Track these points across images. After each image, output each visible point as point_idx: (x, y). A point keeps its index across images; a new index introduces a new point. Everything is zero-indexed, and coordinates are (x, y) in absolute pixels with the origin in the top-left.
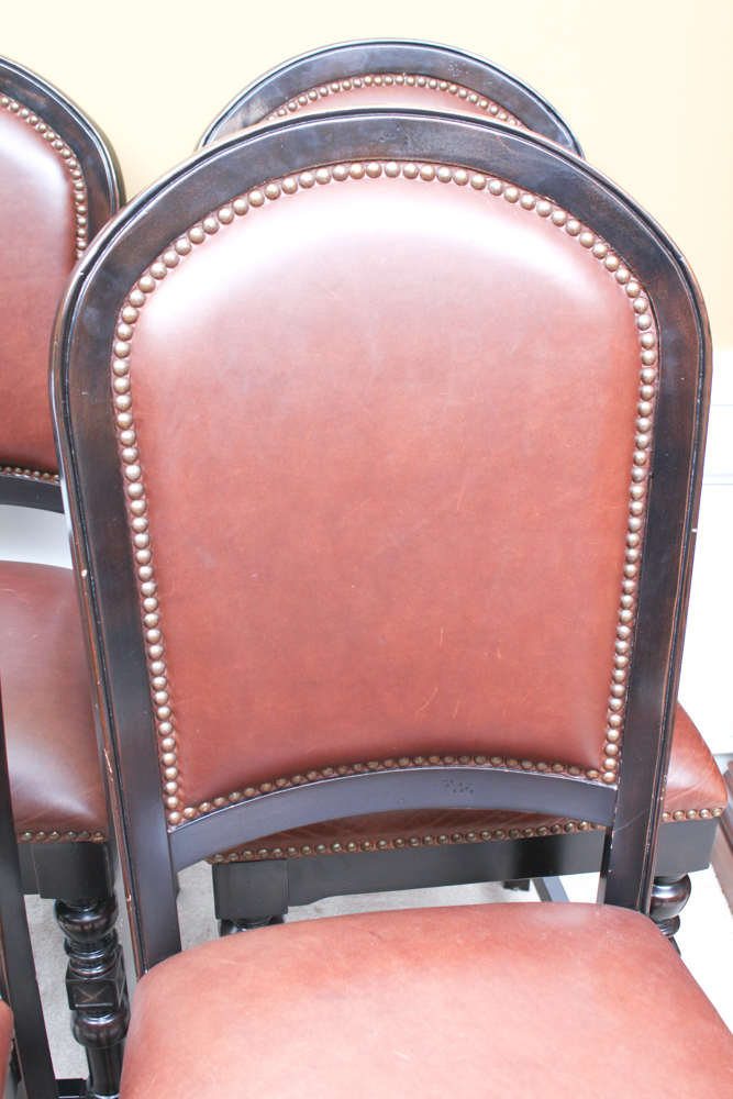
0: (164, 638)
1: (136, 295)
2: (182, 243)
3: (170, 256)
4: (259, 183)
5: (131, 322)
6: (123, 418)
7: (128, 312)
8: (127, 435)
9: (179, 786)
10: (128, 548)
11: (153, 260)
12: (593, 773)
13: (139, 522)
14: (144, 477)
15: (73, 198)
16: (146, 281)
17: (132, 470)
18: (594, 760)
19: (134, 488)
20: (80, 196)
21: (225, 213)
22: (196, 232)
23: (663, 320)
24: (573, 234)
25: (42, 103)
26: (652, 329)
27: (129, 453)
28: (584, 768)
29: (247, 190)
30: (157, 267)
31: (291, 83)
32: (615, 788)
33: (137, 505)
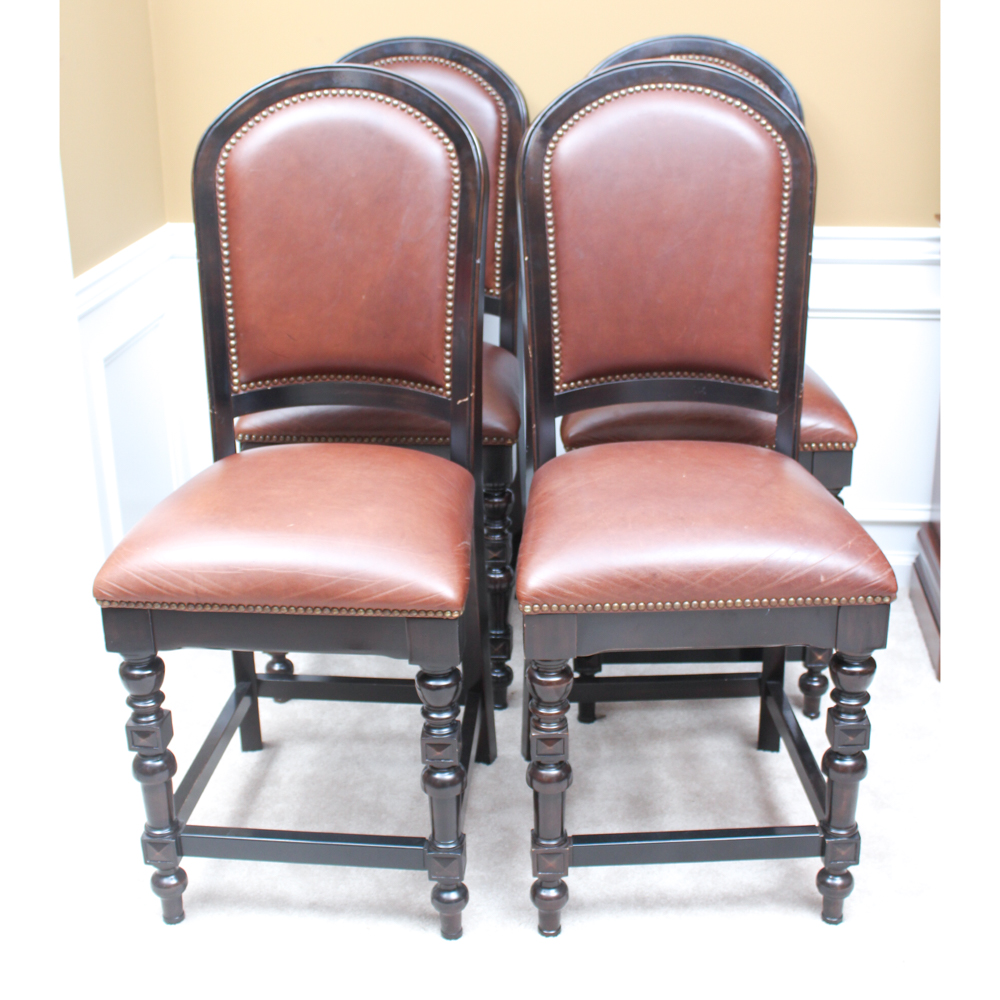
0: (559, 295)
1: (555, 138)
2: (576, 117)
3: (570, 122)
4: (610, 92)
5: (553, 149)
6: (547, 191)
7: (552, 145)
8: (548, 199)
9: (561, 371)
10: (546, 250)
11: (563, 123)
12: (766, 383)
13: (551, 239)
14: (555, 218)
15: (500, 125)
16: (560, 132)
17: (549, 215)
18: (765, 375)
19: (550, 223)
20: (504, 123)
21: (595, 104)
22: (582, 112)
23: (794, 154)
24: (751, 115)
25: (485, 71)
26: (789, 159)
27: (548, 207)
28: (762, 380)
29: (603, 95)
30: (565, 127)
31: (628, 56)
32: (777, 392)
33: (551, 230)
